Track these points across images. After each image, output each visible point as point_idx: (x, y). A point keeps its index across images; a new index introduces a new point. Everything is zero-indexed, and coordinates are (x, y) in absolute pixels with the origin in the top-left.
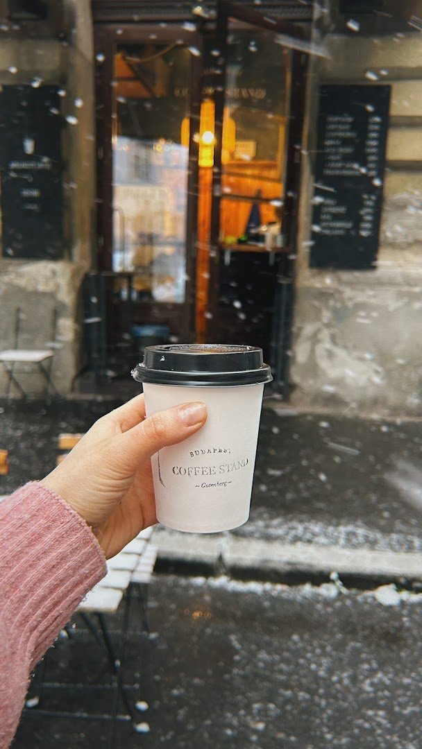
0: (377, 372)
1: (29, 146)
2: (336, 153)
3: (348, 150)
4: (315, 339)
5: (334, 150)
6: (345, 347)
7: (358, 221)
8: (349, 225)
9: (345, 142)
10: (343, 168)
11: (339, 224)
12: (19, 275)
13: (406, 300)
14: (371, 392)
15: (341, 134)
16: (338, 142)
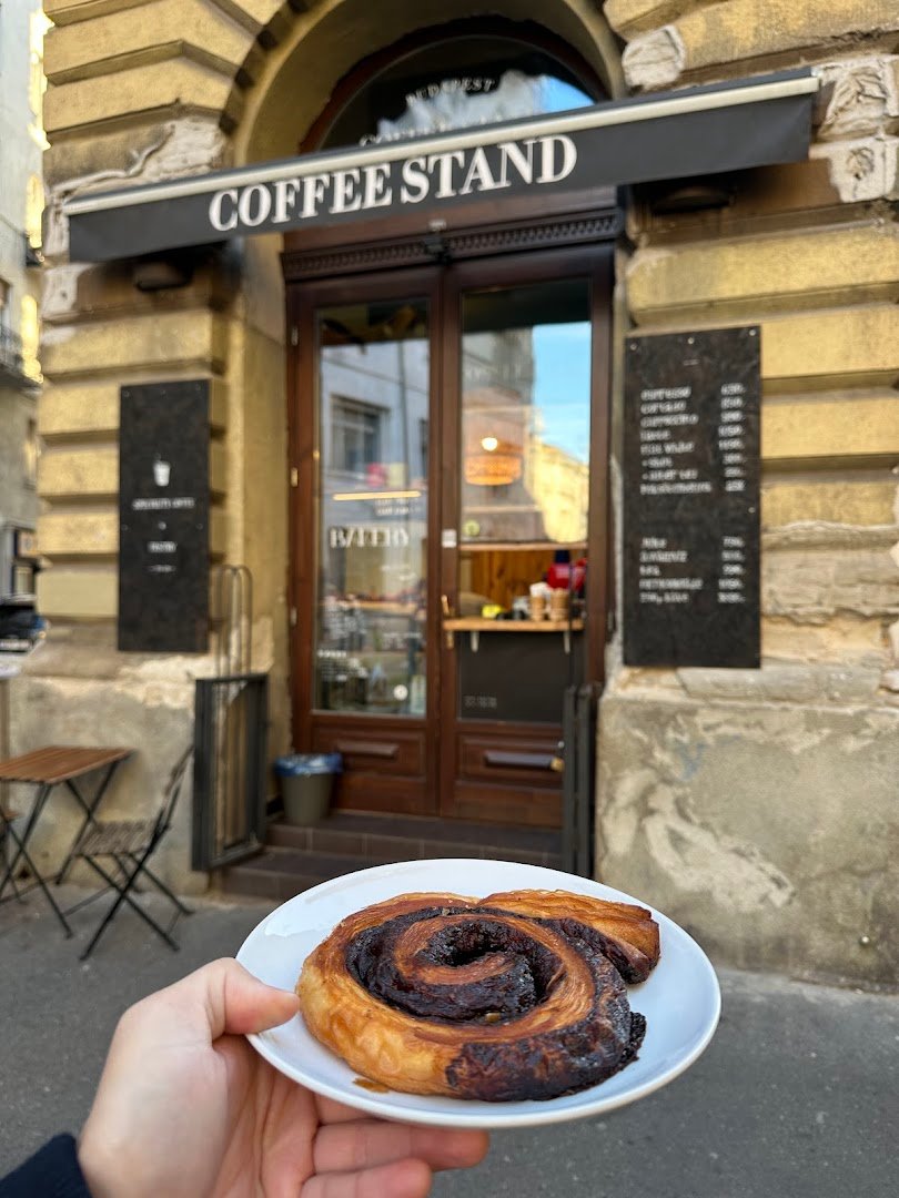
0: (779, 883)
1: (162, 474)
2: (664, 455)
3: (686, 447)
4: (644, 809)
5: (657, 449)
6: (705, 826)
7: (713, 576)
8: (697, 584)
9: (678, 433)
10: (677, 480)
11: (675, 584)
12: (138, 680)
13: (826, 731)
14: (769, 926)
15: (668, 420)
16: (665, 435)
